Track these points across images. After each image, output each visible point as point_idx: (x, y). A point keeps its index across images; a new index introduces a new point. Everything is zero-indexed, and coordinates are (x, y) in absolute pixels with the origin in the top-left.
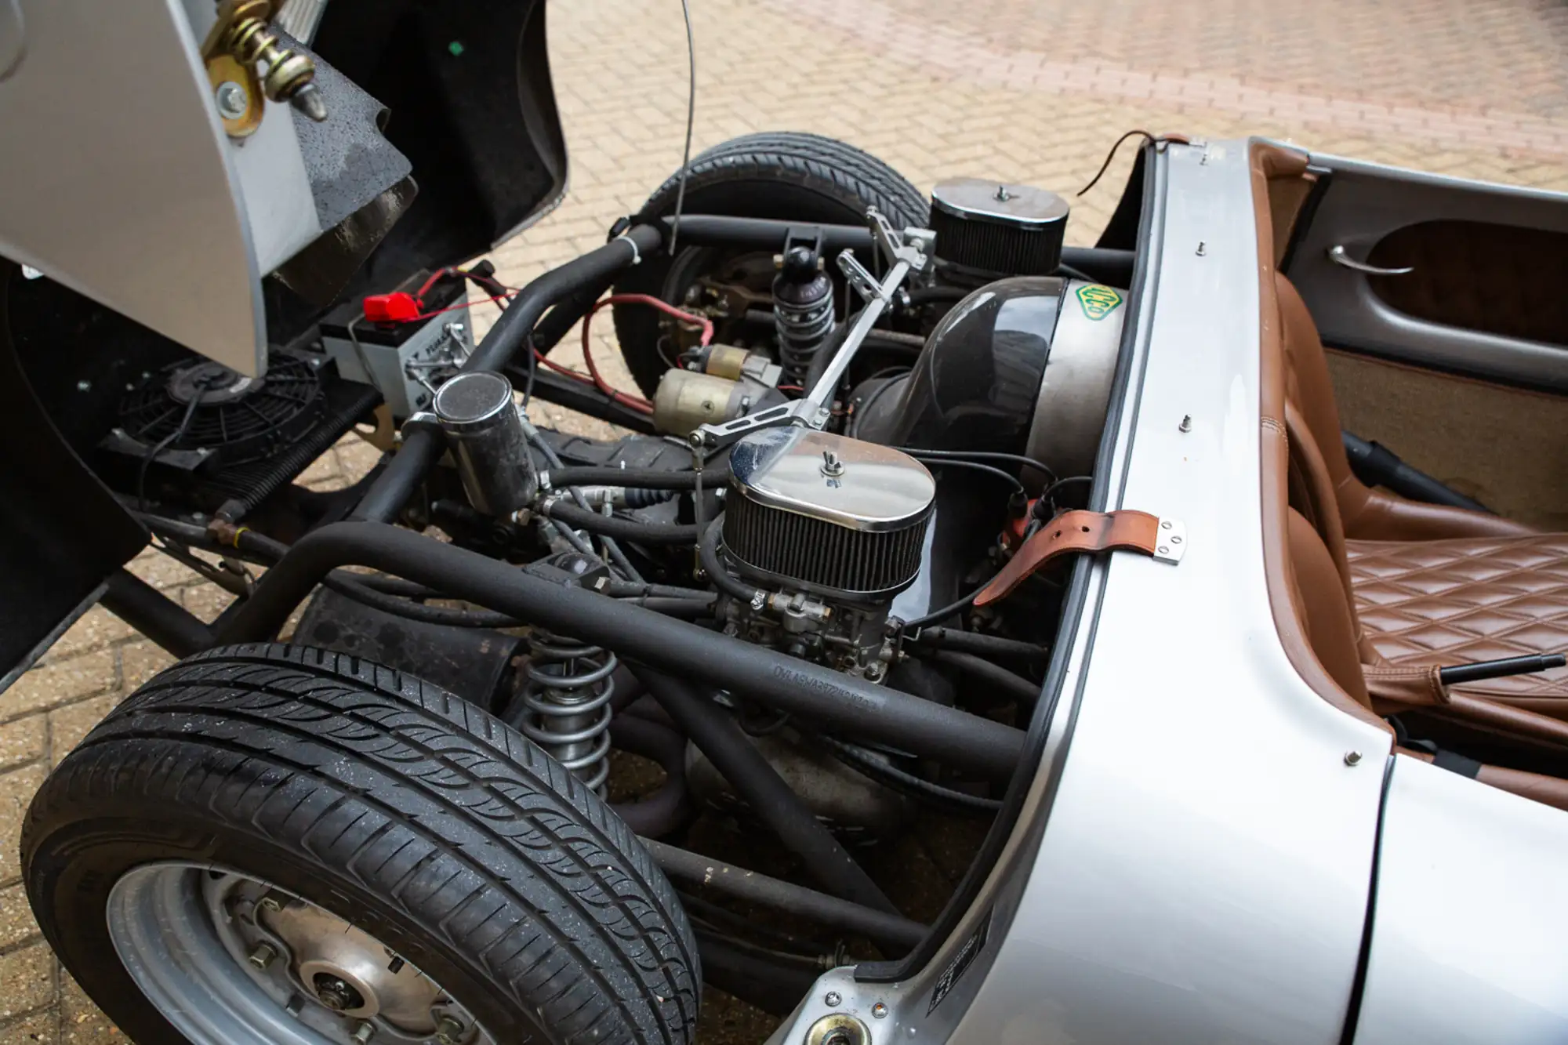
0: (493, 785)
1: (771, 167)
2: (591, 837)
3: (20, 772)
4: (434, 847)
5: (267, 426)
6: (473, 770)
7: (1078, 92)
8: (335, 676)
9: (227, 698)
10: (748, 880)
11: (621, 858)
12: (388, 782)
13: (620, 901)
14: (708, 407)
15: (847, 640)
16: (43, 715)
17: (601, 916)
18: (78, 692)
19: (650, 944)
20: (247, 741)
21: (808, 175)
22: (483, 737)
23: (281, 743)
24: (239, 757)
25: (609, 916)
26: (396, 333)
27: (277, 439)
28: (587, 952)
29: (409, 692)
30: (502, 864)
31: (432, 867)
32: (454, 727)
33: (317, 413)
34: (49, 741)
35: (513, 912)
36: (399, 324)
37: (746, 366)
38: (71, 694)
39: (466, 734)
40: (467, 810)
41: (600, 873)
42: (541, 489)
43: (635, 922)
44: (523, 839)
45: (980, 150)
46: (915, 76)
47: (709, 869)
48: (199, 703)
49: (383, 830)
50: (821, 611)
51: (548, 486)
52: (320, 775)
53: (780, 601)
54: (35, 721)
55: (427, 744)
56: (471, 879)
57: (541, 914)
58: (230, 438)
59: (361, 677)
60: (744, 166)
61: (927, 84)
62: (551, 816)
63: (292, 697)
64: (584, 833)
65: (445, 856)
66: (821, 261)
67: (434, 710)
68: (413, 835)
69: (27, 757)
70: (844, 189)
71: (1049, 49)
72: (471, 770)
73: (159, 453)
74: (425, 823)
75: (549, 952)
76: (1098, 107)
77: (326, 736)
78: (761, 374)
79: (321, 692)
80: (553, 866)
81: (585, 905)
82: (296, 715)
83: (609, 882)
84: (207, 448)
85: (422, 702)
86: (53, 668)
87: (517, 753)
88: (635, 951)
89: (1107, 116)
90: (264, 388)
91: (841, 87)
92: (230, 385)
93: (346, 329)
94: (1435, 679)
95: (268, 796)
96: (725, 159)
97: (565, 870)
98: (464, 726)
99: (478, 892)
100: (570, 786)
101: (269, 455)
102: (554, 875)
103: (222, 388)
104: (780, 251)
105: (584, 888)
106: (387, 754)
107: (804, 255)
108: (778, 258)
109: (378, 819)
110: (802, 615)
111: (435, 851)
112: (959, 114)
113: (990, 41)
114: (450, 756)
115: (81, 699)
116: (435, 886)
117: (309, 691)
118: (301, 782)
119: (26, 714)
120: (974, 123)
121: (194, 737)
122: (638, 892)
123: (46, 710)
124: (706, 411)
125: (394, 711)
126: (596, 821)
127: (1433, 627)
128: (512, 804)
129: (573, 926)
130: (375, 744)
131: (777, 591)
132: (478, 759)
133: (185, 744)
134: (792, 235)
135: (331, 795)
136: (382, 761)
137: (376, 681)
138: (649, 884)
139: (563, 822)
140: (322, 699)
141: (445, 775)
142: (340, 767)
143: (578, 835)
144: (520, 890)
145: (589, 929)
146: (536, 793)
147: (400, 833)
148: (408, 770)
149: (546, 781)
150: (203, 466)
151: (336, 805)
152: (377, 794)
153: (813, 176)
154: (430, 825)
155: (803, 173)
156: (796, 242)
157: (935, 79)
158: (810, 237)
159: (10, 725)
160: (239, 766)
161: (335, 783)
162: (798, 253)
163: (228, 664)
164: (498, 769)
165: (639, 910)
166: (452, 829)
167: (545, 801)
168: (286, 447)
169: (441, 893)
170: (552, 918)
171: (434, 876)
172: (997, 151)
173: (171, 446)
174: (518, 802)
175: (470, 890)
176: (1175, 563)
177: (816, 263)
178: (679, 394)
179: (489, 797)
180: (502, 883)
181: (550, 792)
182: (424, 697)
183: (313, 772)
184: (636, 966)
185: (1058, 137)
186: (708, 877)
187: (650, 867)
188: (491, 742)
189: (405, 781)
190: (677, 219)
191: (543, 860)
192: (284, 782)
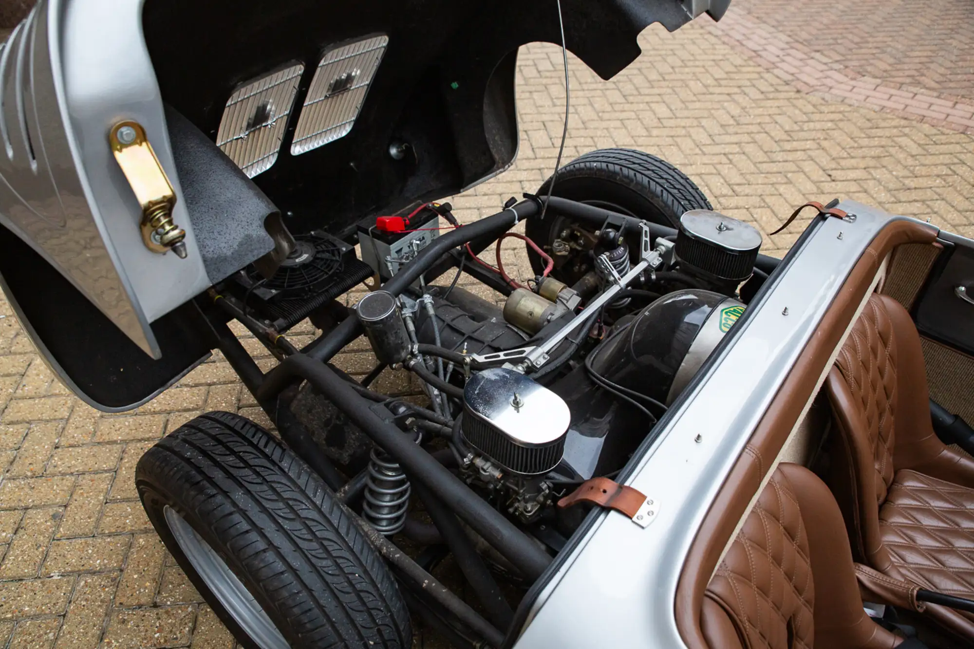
0: (307, 522)
1: (615, 173)
2: (351, 558)
3: (191, 413)
4: (267, 547)
5: (307, 283)
6: (299, 512)
7: (893, 110)
8: (256, 447)
9: (209, 444)
10: (443, 593)
11: (366, 571)
12: (257, 509)
13: (358, 593)
14: (531, 315)
15: (517, 489)
16: (207, 387)
17: (344, 598)
18: (224, 379)
19: (371, 615)
20: (206, 470)
21: (635, 182)
22: (311, 496)
23: (218, 475)
24: (199, 478)
25: (349, 599)
26: (390, 237)
27: (310, 290)
28: (331, 614)
29: (285, 465)
30: (297, 562)
31: (263, 556)
32: (299, 487)
33: (335, 278)
34: (206, 401)
35: (296, 587)
36: (393, 233)
37: (561, 294)
38: (221, 380)
39: (303, 492)
40: (289, 532)
41: (350, 577)
42: (412, 353)
43: (364, 604)
44: (313, 553)
45: (809, 144)
46: (786, 88)
47: (426, 581)
48: (198, 443)
49: (247, 532)
50: (497, 474)
51: (417, 352)
52: (229, 497)
53: (479, 462)
54: (203, 389)
55: (282, 494)
56: (280, 566)
57: (310, 591)
58: (289, 286)
59: (267, 450)
60: (600, 170)
61: (792, 95)
62: (332, 543)
63: (233, 453)
64: (347, 555)
65: (271, 552)
66: (621, 239)
67: (293, 477)
68: (259, 539)
69: (195, 406)
70: (654, 194)
71: (884, 78)
72: (298, 512)
73: (255, 288)
74: (266, 534)
75: (310, 610)
76: (903, 122)
77: (238, 478)
78: (567, 301)
79: (247, 454)
80: (324, 569)
81: (336, 591)
82: (230, 463)
83: (354, 582)
84: (276, 290)
85: (289, 470)
86: (218, 364)
87: (325, 508)
88: (360, 619)
89: (907, 130)
90: (313, 261)
91: (736, 90)
92: (297, 258)
93: (367, 230)
94: (912, 595)
95: (205, 500)
96: (592, 163)
97: (330, 572)
98: (304, 488)
99: (282, 573)
100: (348, 529)
101: (305, 297)
102: (323, 574)
103: (292, 258)
104: (599, 229)
105: (337, 582)
106: (261, 494)
107: (612, 234)
108: (597, 233)
109: (245, 526)
110: (487, 474)
111: (267, 549)
112: (805, 118)
113: (846, 67)
114: (291, 503)
115: (225, 383)
116: (262, 565)
117: (240, 452)
118: (220, 498)
119: (201, 385)
120: (812, 125)
121: (188, 461)
122: (370, 588)
123: (210, 385)
124: (529, 317)
125: (273, 473)
126: (357, 549)
127: (952, 551)
128: (313, 533)
129: (326, 600)
130: (258, 488)
131: (480, 457)
132: (304, 507)
133: (183, 463)
134: (609, 220)
135: (229, 508)
136: (258, 497)
137: (272, 454)
138: (379, 586)
139: (337, 547)
140: (245, 458)
141: (285, 512)
142: (239, 496)
143: (344, 556)
144: (304, 578)
145: (334, 603)
146: (327, 530)
147: (254, 536)
148: (268, 505)
149: (336, 525)
150: (272, 299)
151: (231, 514)
152: (250, 514)
153: (638, 183)
154: (268, 535)
155: (632, 180)
156: (610, 226)
157: (798, 91)
158: (618, 224)
159: (194, 388)
160: (198, 483)
161: (234, 504)
162: (610, 232)
163: (219, 426)
164: (314, 514)
165: (368, 599)
166: (279, 540)
167: (331, 535)
168: (315, 294)
169: (263, 569)
170: (316, 594)
171: (262, 560)
172: (821, 148)
173: (262, 285)
174: (317, 533)
175: (277, 572)
176: (643, 528)
177: (618, 240)
178: (518, 303)
179: (302, 527)
180: (294, 571)
181: (337, 531)
182: (291, 468)
183: (226, 494)
184: (358, 625)
185: (865, 142)
186: (424, 585)
187: (383, 578)
188: (314, 499)
189: (264, 510)
190: (548, 198)
191: (320, 564)
192: (214, 496)
